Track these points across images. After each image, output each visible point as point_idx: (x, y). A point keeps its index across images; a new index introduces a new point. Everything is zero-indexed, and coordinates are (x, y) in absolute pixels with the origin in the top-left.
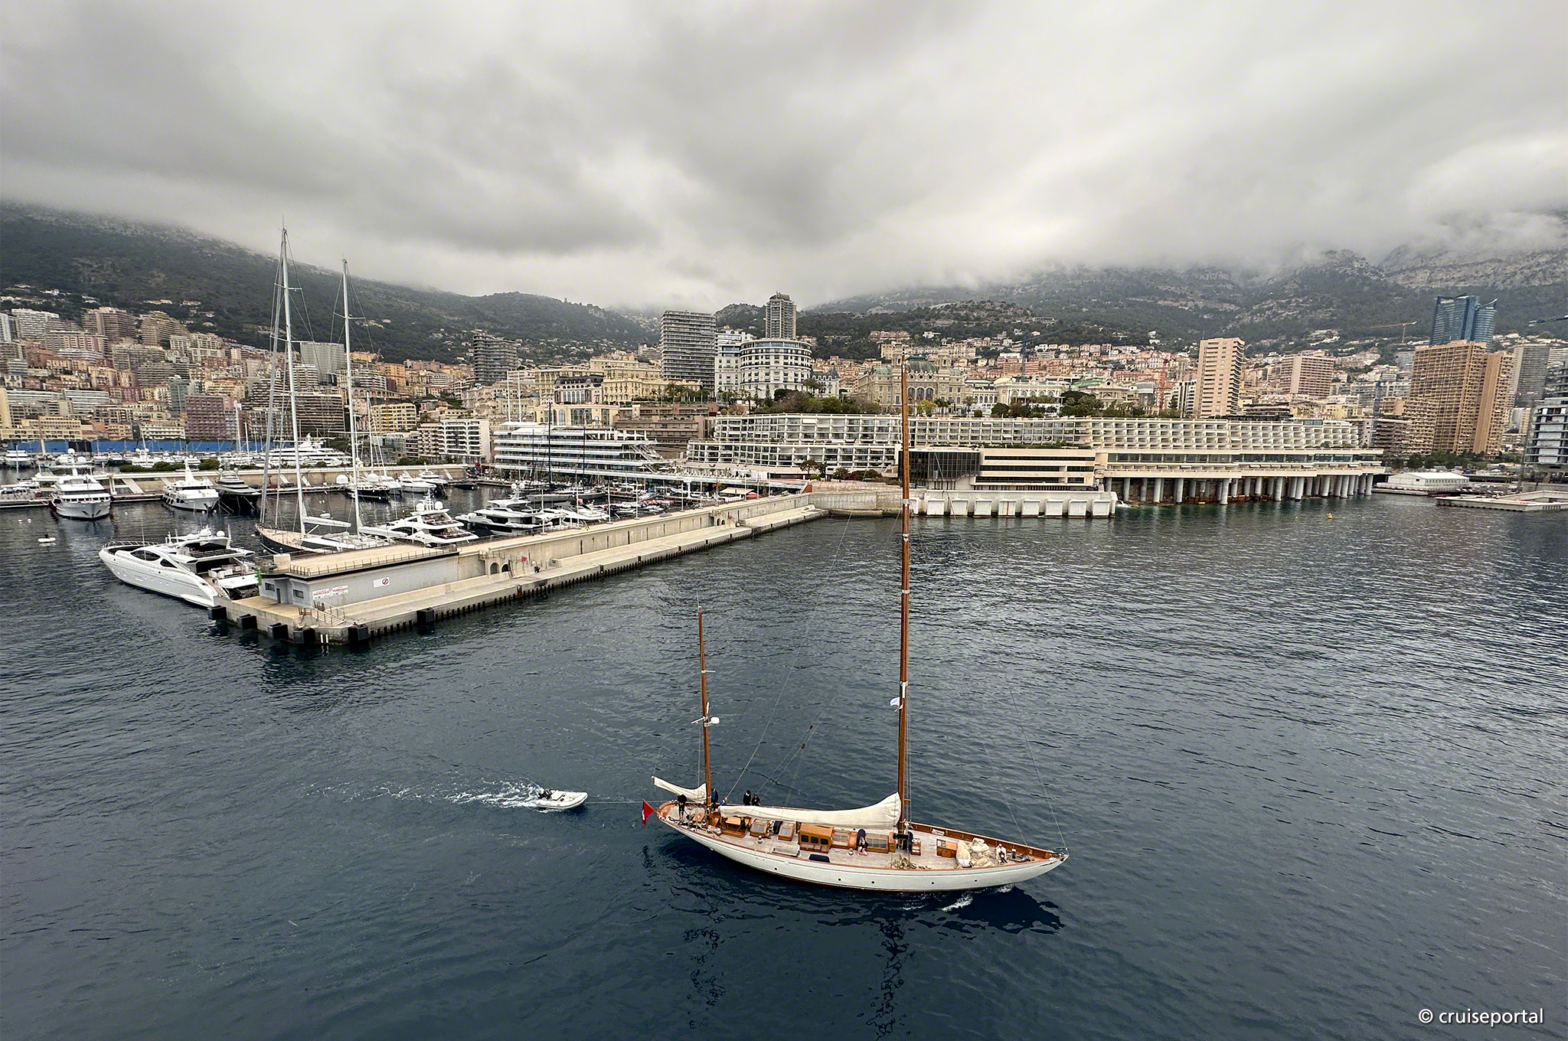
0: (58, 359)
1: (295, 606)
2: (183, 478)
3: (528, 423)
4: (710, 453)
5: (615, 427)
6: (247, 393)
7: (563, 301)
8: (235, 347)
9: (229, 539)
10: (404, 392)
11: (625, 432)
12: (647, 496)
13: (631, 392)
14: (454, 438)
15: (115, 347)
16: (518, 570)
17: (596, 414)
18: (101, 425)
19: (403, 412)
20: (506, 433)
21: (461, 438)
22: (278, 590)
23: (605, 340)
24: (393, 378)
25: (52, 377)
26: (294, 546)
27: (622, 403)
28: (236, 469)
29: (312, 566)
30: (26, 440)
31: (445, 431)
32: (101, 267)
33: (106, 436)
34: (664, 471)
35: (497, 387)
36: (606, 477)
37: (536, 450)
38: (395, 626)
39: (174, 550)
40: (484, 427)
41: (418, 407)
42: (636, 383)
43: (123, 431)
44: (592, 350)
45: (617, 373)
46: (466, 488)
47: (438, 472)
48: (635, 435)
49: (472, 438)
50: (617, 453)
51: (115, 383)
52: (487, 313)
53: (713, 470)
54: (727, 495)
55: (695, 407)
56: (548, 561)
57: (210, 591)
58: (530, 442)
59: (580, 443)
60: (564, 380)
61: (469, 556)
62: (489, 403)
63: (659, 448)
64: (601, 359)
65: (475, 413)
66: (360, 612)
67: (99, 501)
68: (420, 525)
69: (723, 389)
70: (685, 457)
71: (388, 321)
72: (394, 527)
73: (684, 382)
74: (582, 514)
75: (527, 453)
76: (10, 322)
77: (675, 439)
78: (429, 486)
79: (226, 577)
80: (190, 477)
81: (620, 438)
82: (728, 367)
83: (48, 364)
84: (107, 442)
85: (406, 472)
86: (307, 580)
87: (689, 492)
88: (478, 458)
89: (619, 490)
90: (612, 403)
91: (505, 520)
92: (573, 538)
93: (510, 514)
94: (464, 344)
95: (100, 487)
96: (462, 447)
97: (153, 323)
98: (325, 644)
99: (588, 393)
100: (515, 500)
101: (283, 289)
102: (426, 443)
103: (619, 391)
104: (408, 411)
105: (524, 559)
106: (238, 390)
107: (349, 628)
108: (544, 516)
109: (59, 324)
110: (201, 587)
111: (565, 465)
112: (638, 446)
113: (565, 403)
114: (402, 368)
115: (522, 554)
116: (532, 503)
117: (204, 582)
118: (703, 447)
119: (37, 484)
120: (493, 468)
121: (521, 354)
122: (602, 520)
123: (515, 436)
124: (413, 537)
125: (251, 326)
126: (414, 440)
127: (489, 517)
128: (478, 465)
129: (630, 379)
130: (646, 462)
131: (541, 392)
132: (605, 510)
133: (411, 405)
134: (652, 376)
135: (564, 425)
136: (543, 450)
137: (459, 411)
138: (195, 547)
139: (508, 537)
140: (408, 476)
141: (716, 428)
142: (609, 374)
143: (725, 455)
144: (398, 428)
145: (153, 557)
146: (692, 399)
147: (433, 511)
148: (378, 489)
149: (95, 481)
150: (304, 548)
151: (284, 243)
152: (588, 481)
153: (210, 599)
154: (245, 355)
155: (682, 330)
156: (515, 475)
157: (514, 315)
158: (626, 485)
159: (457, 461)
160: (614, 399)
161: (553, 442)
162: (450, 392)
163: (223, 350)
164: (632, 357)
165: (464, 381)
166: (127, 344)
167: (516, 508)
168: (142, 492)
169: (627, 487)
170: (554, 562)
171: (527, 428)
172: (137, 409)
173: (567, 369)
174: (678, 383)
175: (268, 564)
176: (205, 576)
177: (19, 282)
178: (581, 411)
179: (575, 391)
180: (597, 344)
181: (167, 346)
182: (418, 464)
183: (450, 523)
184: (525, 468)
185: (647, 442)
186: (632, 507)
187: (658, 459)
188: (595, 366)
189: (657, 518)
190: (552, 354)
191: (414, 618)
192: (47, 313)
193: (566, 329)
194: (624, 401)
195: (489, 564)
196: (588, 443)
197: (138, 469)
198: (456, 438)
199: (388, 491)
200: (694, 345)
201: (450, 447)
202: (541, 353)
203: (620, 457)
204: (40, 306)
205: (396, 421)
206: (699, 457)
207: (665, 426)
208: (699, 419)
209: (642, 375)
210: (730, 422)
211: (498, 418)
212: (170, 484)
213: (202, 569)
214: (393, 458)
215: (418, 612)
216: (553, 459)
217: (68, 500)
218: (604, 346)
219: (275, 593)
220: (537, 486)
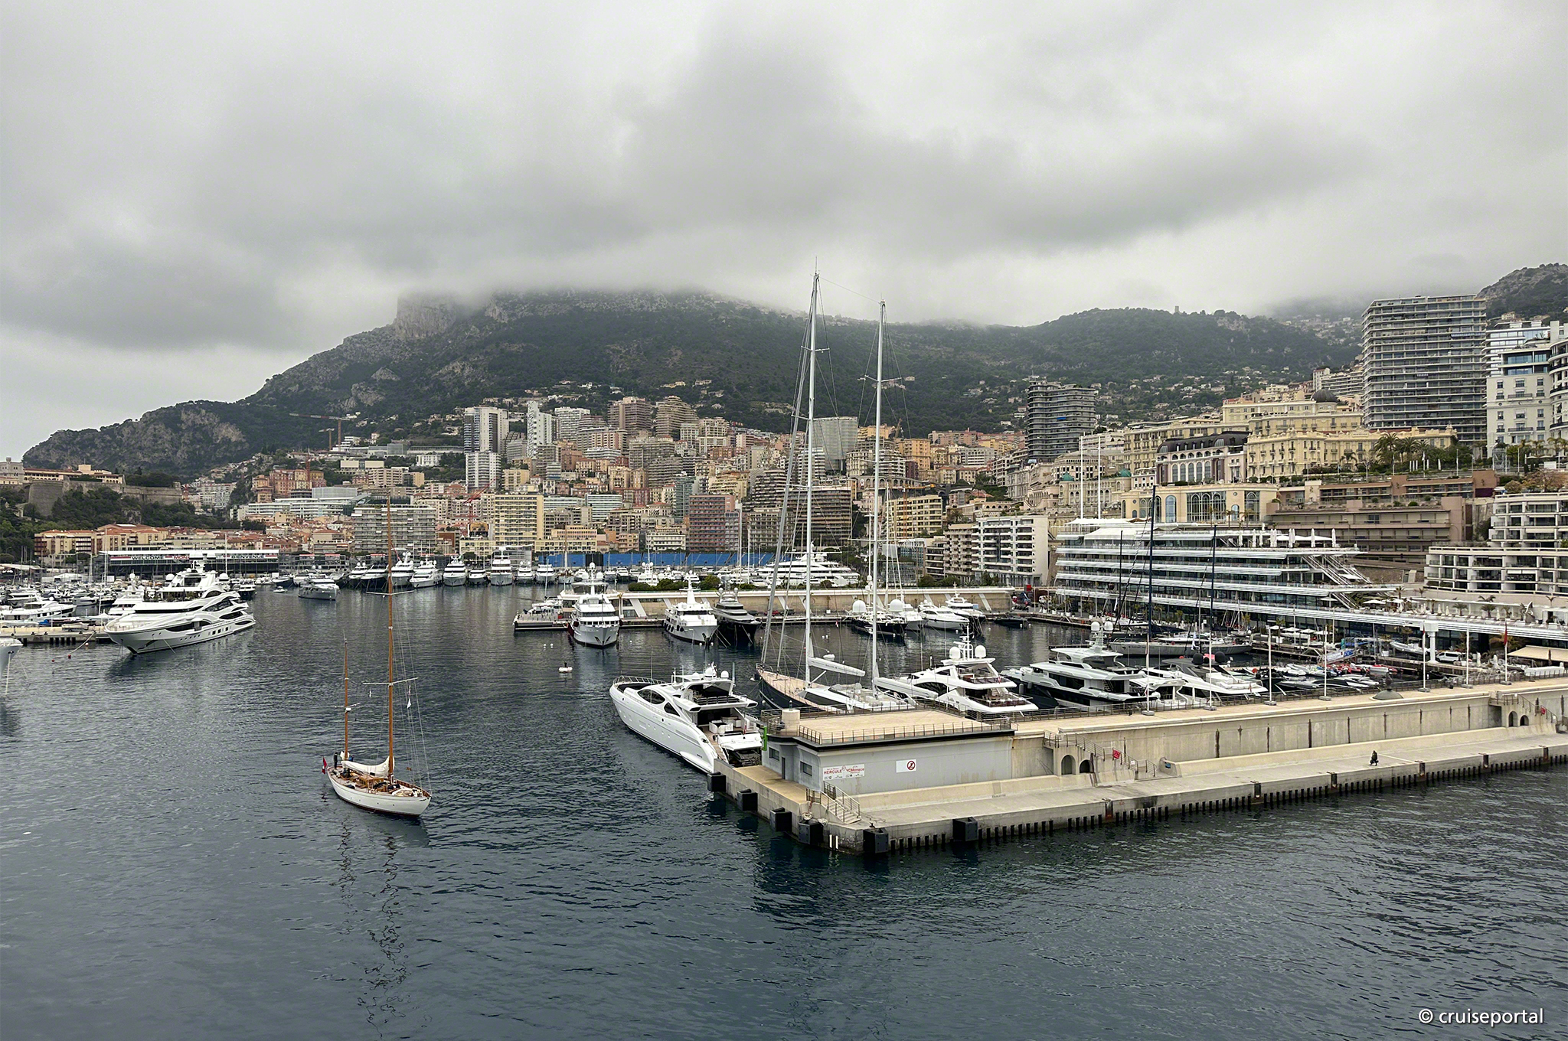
0: (585, 460)
1: (802, 787)
2: (685, 600)
3: (1113, 520)
4: (1482, 573)
5: (1271, 523)
6: (748, 490)
7: (1172, 312)
8: (741, 432)
9: (733, 685)
10: (928, 477)
11: (1292, 532)
12: (1339, 655)
13: (1302, 458)
14: (994, 545)
15: (632, 442)
16: (1105, 770)
17: (1234, 500)
18: (612, 534)
19: (926, 507)
20: (1075, 536)
21: (1005, 545)
22: (784, 759)
23: (1246, 369)
24: (914, 460)
25: (579, 481)
26: (797, 698)
27: (1283, 479)
28: (736, 589)
29: (826, 729)
30: (552, 553)
31: (982, 535)
32: (628, 352)
33: (616, 547)
34: (1373, 606)
35: (1061, 463)
36: (1254, 616)
37: (1127, 565)
38: (923, 839)
39: (679, 692)
40: (1040, 528)
41: (945, 499)
42: (1312, 440)
43: (631, 540)
44: (1222, 389)
45: (1273, 425)
46: (1010, 624)
47: (972, 598)
48: (1314, 538)
49: (1020, 546)
50: (1276, 571)
51: (629, 485)
52: (1048, 348)
53: (1489, 609)
54: (1528, 661)
55: (1441, 479)
56: (1156, 763)
57: (709, 750)
58: (1115, 551)
59: (1206, 553)
60: (1175, 445)
61: (1029, 739)
62: (1049, 490)
63: (1362, 562)
64: (1241, 403)
65: (1026, 506)
66: (879, 808)
67: (609, 626)
68: (953, 681)
69: (1508, 441)
70: (1419, 579)
71: (911, 379)
72: (919, 681)
73: (1415, 433)
74: (1214, 682)
75: (1109, 571)
76: (553, 422)
77: (1397, 545)
78: (959, 619)
79: (728, 733)
80: (691, 599)
81: (1282, 544)
82: (1520, 395)
83: (577, 467)
84: (616, 555)
85: (928, 597)
86: (818, 750)
87: (1433, 650)
88: (1029, 577)
89: (1279, 640)
90: (1264, 481)
91: (1079, 682)
92: (1203, 725)
93: (1088, 673)
94: (1011, 400)
95: (611, 609)
96: (1005, 560)
97: (667, 409)
98: (834, 850)
99: (1218, 466)
100: (1096, 649)
101: (810, 352)
102: (956, 552)
103: (1278, 457)
104: (932, 506)
105: (1116, 755)
106: (740, 487)
107: (865, 832)
108: (1145, 680)
109: (589, 421)
110: (701, 742)
111: (1176, 591)
112: (1319, 558)
113: (1178, 484)
114: (926, 444)
115: (1114, 745)
116: (1125, 656)
117: (706, 738)
118: (1464, 561)
119: (560, 603)
120: (1052, 594)
121: (1101, 408)
122: (1252, 695)
123: (1091, 542)
124: (943, 699)
125: (758, 404)
126: (938, 550)
127: (1053, 675)
128: (1029, 588)
129: (1300, 435)
130: (1336, 589)
131: (1132, 467)
132: (1258, 677)
133: (936, 497)
134: (1344, 426)
135: (1178, 521)
136: (1139, 566)
137: (1003, 503)
138: (697, 688)
139: (1087, 714)
140: (931, 604)
141: (1494, 519)
142: (1259, 429)
143: (1516, 577)
144: (917, 532)
145: (657, 699)
146: (1434, 465)
147: (973, 660)
148: (892, 621)
149: (608, 602)
150: (809, 703)
151: (815, 293)
152: (1220, 621)
153: (709, 762)
154: (750, 442)
155: (1409, 334)
156: (1089, 606)
157: (1090, 346)
158: (1293, 632)
159: (997, 581)
160: (1268, 473)
161: (1157, 552)
162: (990, 474)
163: (729, 437)
164: (1300, 394)
165: (1011, 458)
166: (643, 438)
167: (1098, 663)
168: (645, 615)
169: (1296, 635)
170: (1168, 766)
171: (1110, 528)
172: (644, 514)
173: (1180, 425)
174: (1402, 435)
175: (775, 722)
176: (705, 730)
177: (562, 378)
178: (1207, 495)
179: (1198, 462)
180: (1232, 378)
181: (676, 436)
182: (944, 586)
183: (996, 681)
184: (1104, 595)
185: (1337, 551)
186: (1308, 675)
187: (1361, 583)
188: (1232, 415)
189: (1367, 700)
190: (1149, 402)
191: (949, 831)
192: (581, 410)
193: (1176, 358)
194: (1288, 474)
195: (1059, 756)
196: (1221, 553)
197: (644, 588)
198: (997, 547)
199: (904, 625)
200: (1436, 360)
201: (988, 559)
202: (1132, 402)
203: (1281, 579)
204: (577, 402)
205: (915, 522)
206: (1454, 580)
207: (1374, 518)
208: (1448, 503)
209: (1324, 425)
210: (1530, 508)
211: (1064, 512)
212: (669, 605)
213: (703, 719)
214: (913, 577)
215: (955, 821)
216: (1156, 581)
217: (585, 623)
218: (1244, 379)
219: (780, 764)
220: (1126, 627)
